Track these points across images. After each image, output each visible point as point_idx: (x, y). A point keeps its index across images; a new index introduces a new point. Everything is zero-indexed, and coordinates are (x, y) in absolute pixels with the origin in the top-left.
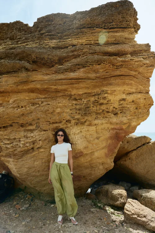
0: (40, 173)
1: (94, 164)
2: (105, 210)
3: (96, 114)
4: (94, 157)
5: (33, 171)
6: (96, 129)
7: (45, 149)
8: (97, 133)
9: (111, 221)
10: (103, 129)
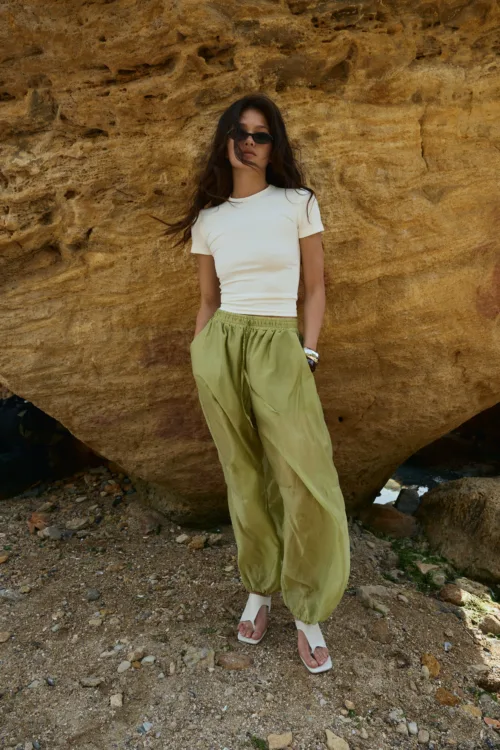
0: (105, 380)
1: (401, 353)
3: (427, 26)
4: (397, 307)
5: (71, 369)
6: (419, 128)
7: (112, 248)
8: (428, 158)
9: (472, 685)
10: (473, 141)
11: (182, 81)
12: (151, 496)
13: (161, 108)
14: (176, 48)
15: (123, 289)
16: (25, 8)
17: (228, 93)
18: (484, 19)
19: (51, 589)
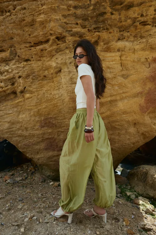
0: (28, 132)
1: (117, 123)
2: (135, 204)
3: (120, 31)
4: (115, 110)
5: (18, 129)
6: (120, 58)
7: (31, 92)
8: (123, 67)
9: (140, 229)
10: (136, 62)
11: (51, 45)
12: (43, 171)
13: (45, 53)
14: (49, 37)
15: (34, 104)
16: (9, 27)
17: (64, 49)
18: (136, 29)
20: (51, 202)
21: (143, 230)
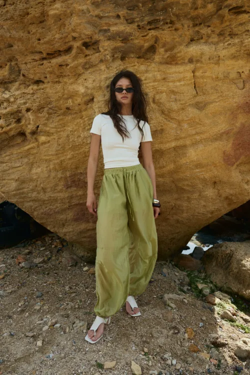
0: (48, 195)
1: (186, 183)
2: (209, 303)
3: (195, 25)
4: (183, 161)
5: (32, 190)
6: (192, 74)
7: (48, 134)
8: (198, 89)
9: (209, 343)
10: (221, 80)
11: (75, 58)
12: (74, 248)
13: (67, 71)
14: (71, 43)
15: (54, 153)
16: (4, 27)
17: (97, 62)
18: (222, 23)
19: (21, 291)
20: (83, 300)
21: (212, 346)
